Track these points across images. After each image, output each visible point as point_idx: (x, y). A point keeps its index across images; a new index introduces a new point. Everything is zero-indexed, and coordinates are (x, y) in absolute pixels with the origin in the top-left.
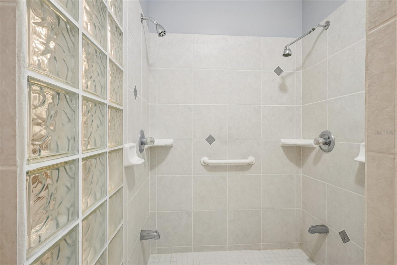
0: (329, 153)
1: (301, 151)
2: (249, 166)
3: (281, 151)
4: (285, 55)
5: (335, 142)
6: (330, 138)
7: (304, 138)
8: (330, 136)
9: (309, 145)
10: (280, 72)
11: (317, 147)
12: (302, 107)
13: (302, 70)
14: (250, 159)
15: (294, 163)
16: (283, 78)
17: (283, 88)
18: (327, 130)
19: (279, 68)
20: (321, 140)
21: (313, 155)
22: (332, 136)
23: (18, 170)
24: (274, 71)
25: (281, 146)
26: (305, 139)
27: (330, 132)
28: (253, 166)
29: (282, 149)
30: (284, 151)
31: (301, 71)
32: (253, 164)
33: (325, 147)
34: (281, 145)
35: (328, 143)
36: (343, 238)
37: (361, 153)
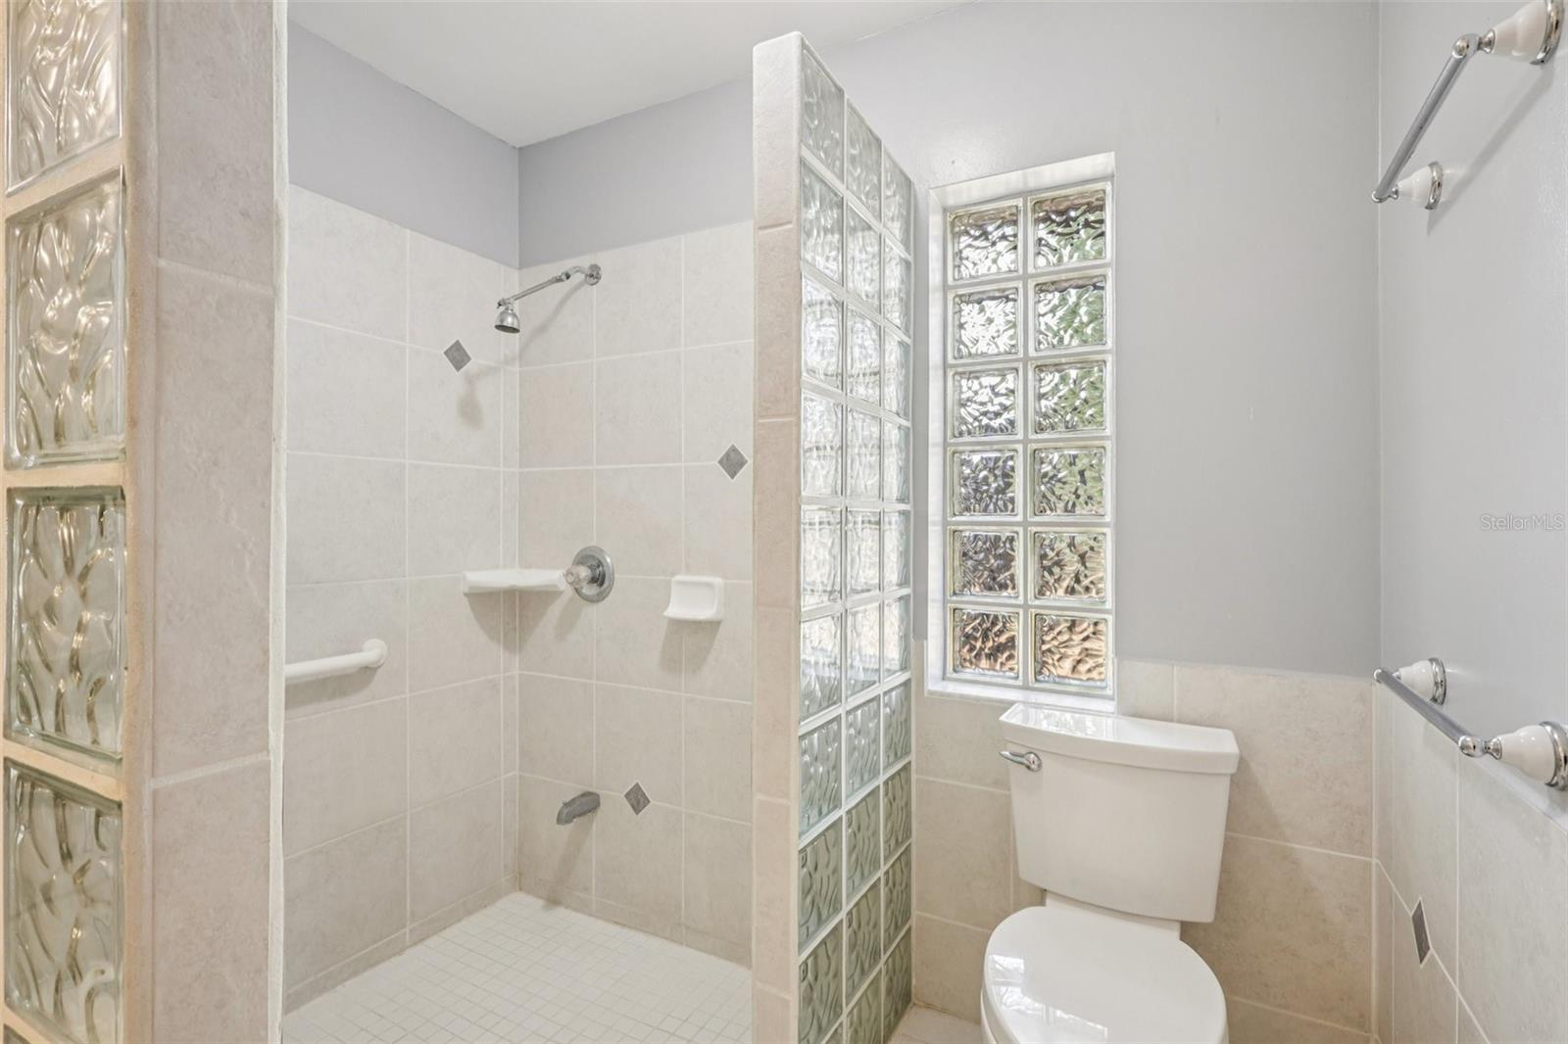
0: (601, 605)
1: (517, 603)
2: (367, 671)
3: (465, 608)
4: (501, 327)
5: (616, 575)
6: (603, 567)
7: (526, 565)
8: (602, 561)
9: (547, 586)
10: (463, 361)
11: (569, 592)
12: (521, 474)
13: (520, 367)
14: (371, 651)
15: (499, 641)
16: (470, 381)
17: (470, 411)
18: (594, 543)
19: (457, 346)
20: (584, 572)
21: (555, 610)
22: (608, 560)
23: (272, 759)
24: (446, 353)
25: (466, 595)
26: (528, 566)
27: (602, 551)
28: (379, 670)
29: (467, 603)
30: (473, 609)
31: (516, 369)
32: (379, 667)
33: (590, 590)
34: (466, 590)
35: (598, 580)
36: (635, 803)
37: (673, 599)
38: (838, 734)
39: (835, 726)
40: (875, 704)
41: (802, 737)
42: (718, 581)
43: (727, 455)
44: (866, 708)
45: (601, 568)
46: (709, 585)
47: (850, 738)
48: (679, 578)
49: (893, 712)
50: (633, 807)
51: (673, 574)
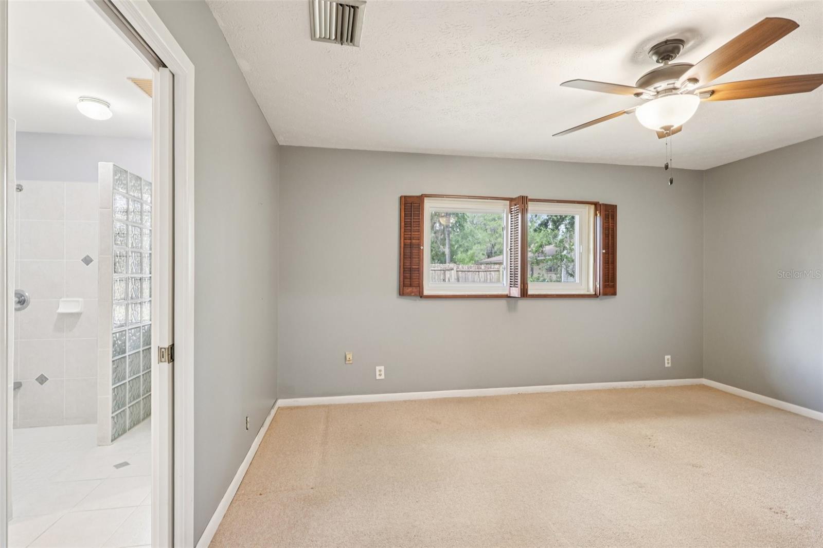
0: (24, 311)
5: (31, 300)
8: (24, 295)
18: (20, 289)
33: (17, 306)
35: (22, 302)
36: (41, 381)
37: (60, 306)
38: (125, 335)
39: (124, 332)
40: (139, 329)
41: (113, 333)
42: (81, 299)
43: (85, 258)
44: (136, 329)
45: (23, 298)
46: (78, 301)
47: (129, 337)
48: (63, 299)
49: (146, 332)
50: (40, 383)
51: (61, 298)
